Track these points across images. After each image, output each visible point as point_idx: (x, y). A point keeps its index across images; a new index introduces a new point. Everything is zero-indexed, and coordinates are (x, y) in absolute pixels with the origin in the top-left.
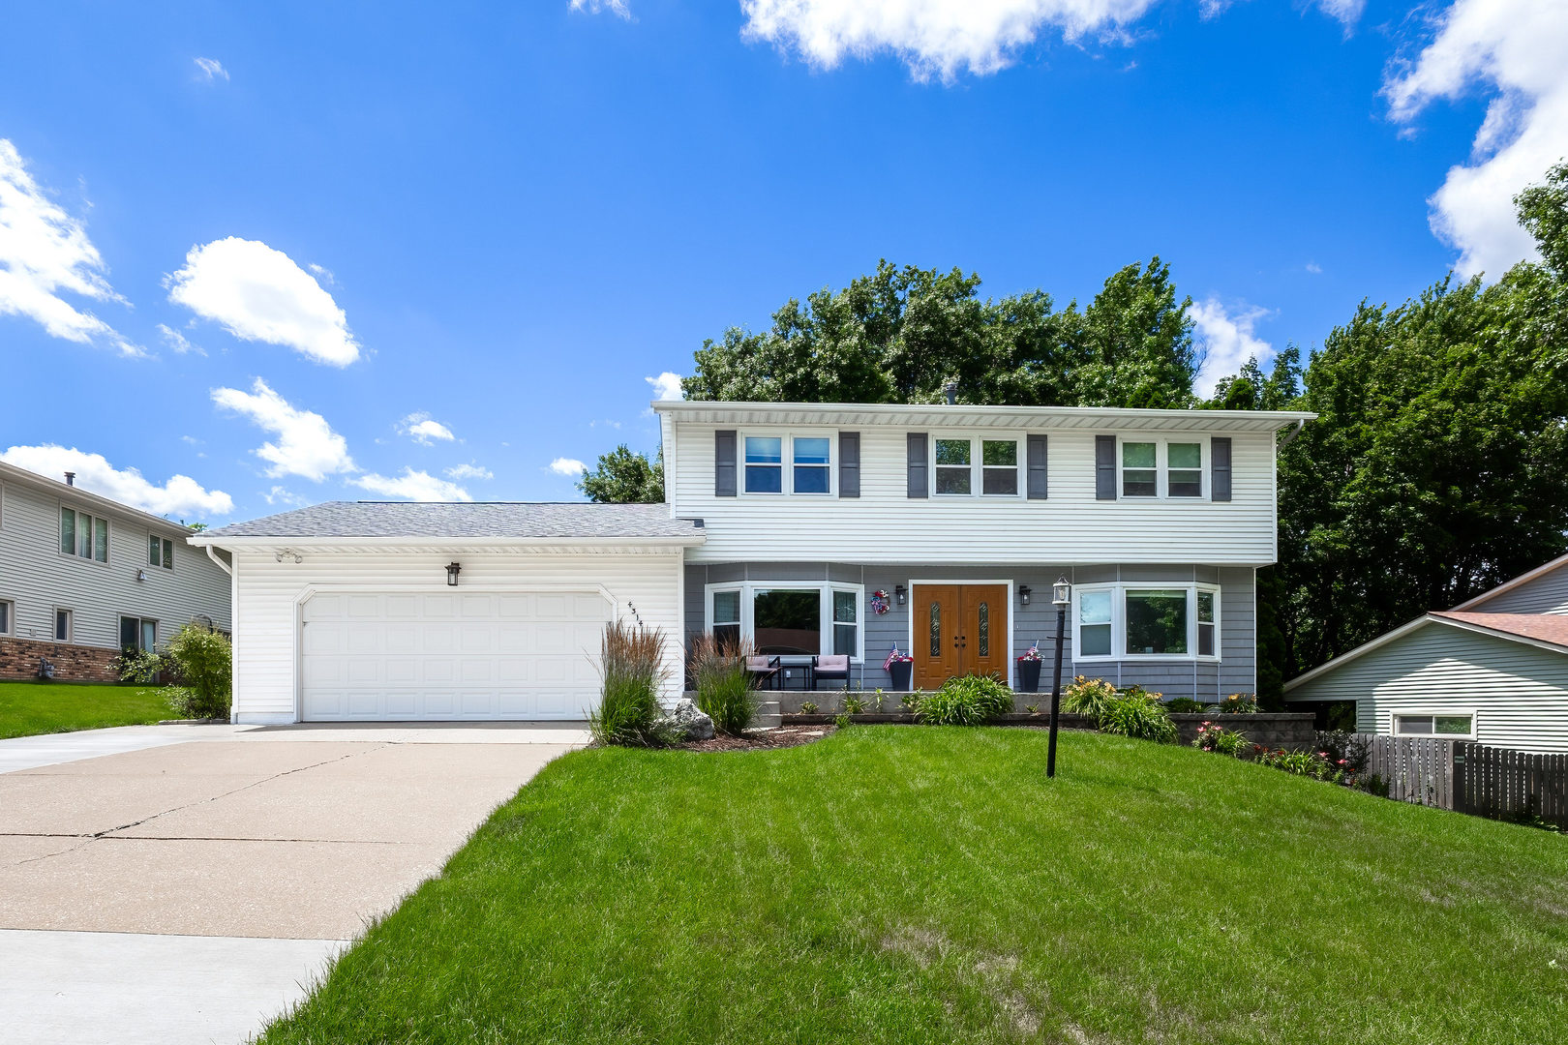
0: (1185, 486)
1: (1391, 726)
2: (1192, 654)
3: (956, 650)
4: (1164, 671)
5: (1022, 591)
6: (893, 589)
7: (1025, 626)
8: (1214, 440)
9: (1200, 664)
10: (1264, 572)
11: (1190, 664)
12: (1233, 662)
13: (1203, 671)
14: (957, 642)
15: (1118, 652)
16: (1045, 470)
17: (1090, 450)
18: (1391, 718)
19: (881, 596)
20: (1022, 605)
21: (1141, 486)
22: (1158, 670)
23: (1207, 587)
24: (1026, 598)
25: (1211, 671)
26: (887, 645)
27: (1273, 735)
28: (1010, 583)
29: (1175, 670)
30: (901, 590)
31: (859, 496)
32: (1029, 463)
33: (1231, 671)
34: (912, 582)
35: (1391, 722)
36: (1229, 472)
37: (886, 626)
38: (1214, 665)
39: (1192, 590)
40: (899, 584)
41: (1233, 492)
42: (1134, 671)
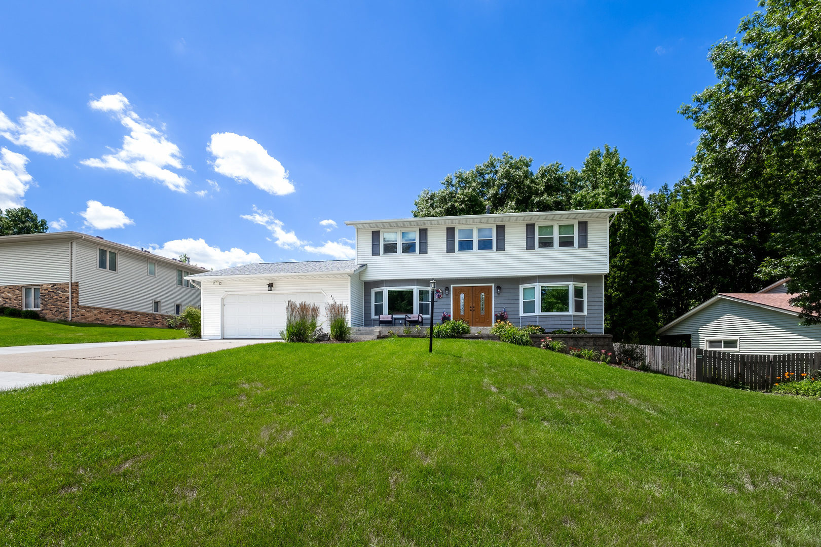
0: (566, 242)
1: (705, 345)
2: (571, 311)
3: (471, 312)
4: (559, 319)
5: (498, 288)
6: (444, 288)
7: (499, 302)
8: (580, 223)
9: (574, 316)
10: (606, 276)
11: (570, 316)
12: (592, 315)
13: (576, 319)
14: (471, 309)
15: (538, 312)
16: (504, 239)
17: (524, 229)
18: (705, 341)
19: (439, 292)
20: (498, 294)
21: (546, 243)
22: (555, 319)
23: (579, 284)
24: (499, 290)
25: (581, 319)
26: (442, 310)
27: (582, 343)
28: (493, 285)
29: (563, 319)
30: (448, 289)
31: (427, 253)
32: (497, 236)
33: (592, 319)
34: (452, 286)
35: (705, 343)
36: (586, 236)
37: (442, 303)
38: (584, 316)
39: (571, 286)
40: (447, 286)
41: (588, 244)
42: (544, 319)
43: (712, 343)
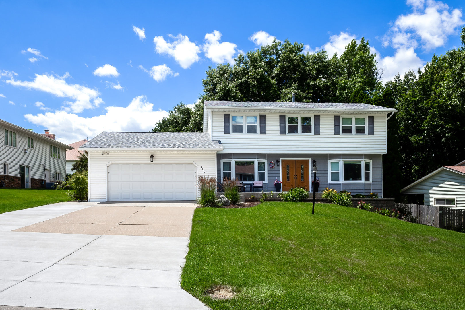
0: (360, 131)
1: (433, 202)
2: (363, 181)
3: (294, 180)
4: (355, 185)
5: (314, 162)
6: (276, 161)
8: (369, 117)
9: (365, 184)
10: (384, 156)
11: (362, 184)
12: (375, 183)
13: (366, 186)
14: (295, 177)
15: (341, 180)
16: (320, 126)
17: (333, 120)
18: (433, 199)
19: (272, 163)
20: (313, 166)
21: (347, 131)
22: (353, 186)
23: (368, 161)
25: (369, 186)
26: (274, 178)
27: (380, 205)
28: (310, 159)
29: (358, 185)
30: (278, 161)
31: (265, 134)
32: (315, 124)
33: (375, 186)
34: (281, 159)
36: (373, 126)
37: (274, 172)
38: (370, 184)
39: (363, 161)
40: (278, 159)
41: (374, 132)
42: (346, 186)
43: (438, 201)
